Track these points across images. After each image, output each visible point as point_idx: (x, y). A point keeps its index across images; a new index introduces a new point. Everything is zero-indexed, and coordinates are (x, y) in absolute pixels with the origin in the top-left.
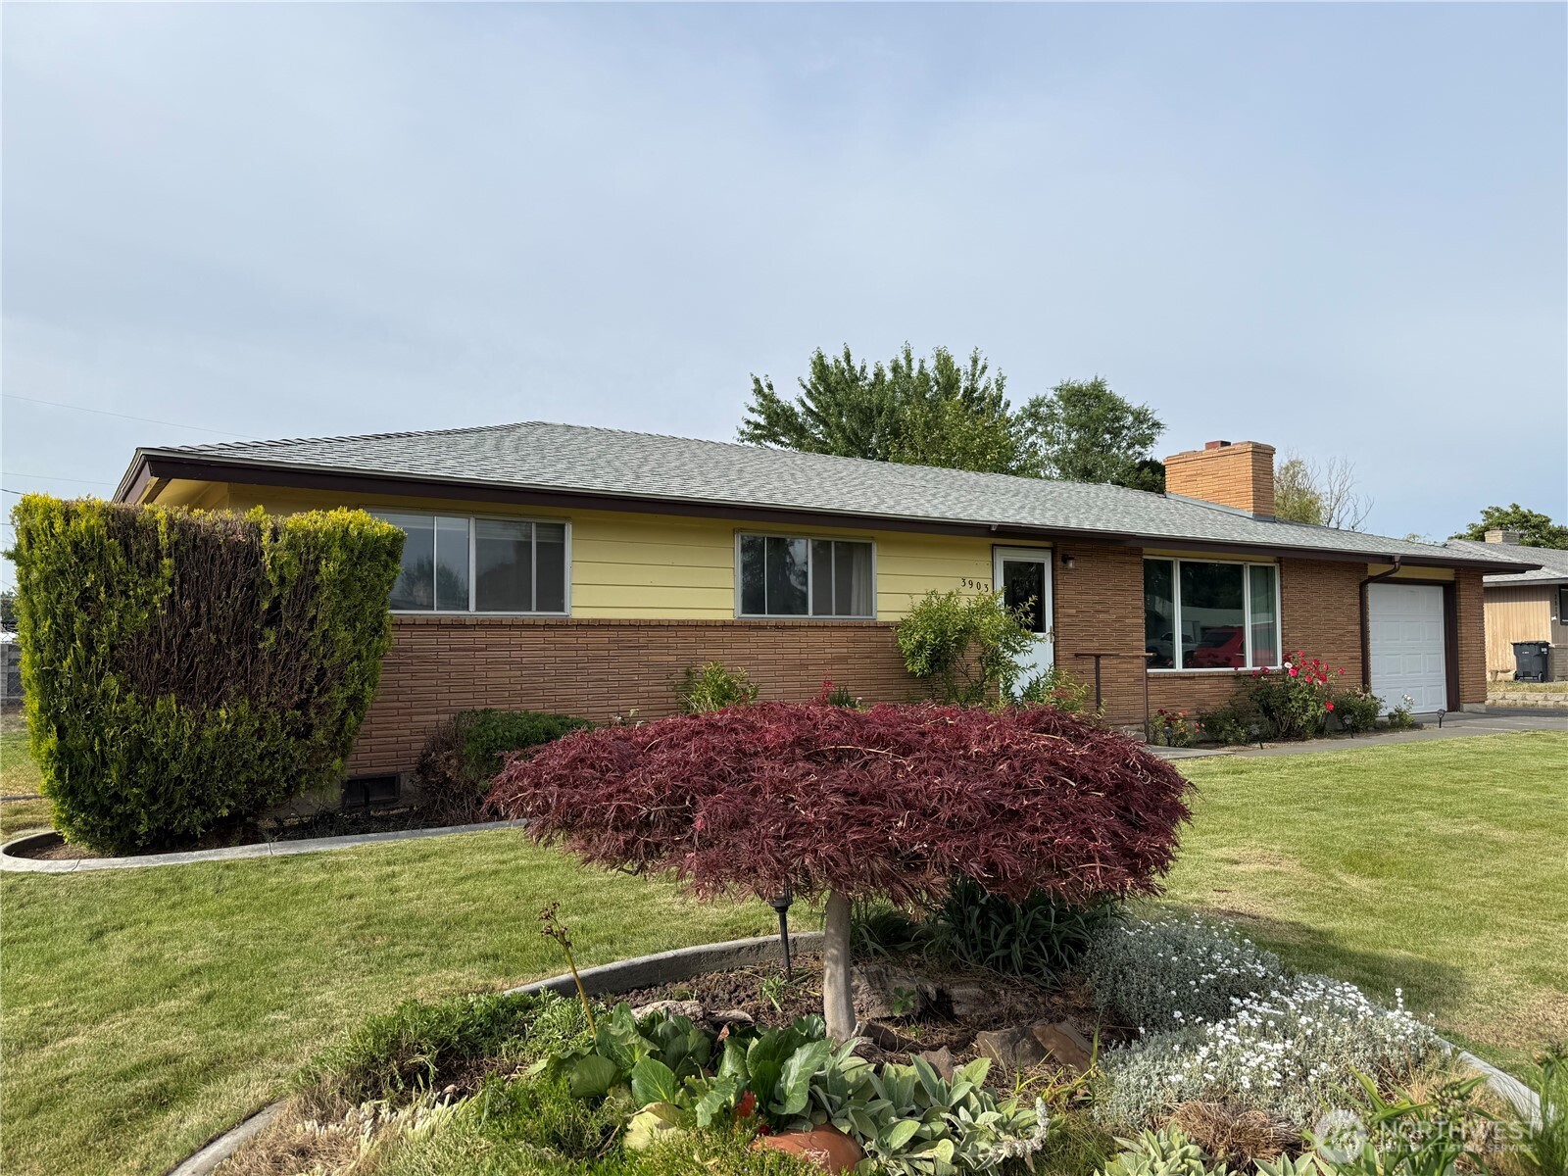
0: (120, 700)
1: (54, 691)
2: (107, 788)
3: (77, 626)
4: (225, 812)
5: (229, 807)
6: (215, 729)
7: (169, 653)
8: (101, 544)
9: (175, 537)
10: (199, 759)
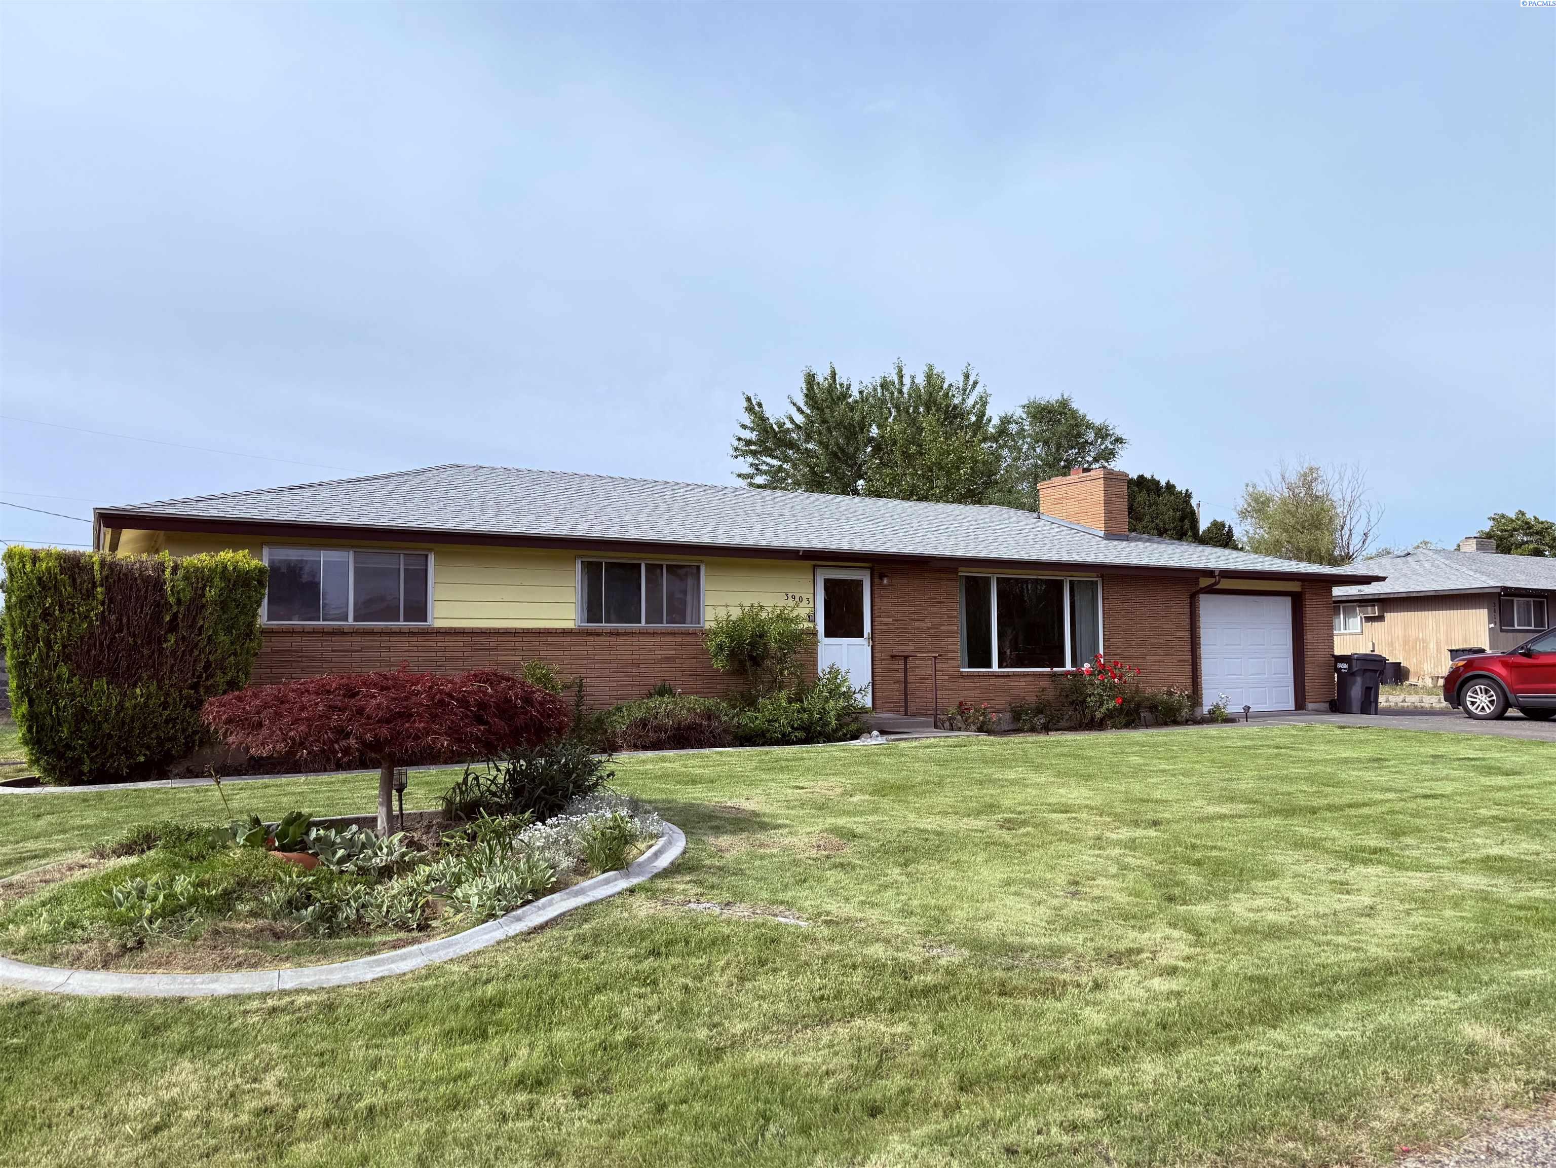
0: (69, 681)
1: (26, 674)
2: (61, 739)
3: (40, 632)
4: (142, 759)
5: (145, 755)
6: (133, 702)
7: (102, 651)
8: (56, 578)
9: (105, 573)
10: (123, 723)
